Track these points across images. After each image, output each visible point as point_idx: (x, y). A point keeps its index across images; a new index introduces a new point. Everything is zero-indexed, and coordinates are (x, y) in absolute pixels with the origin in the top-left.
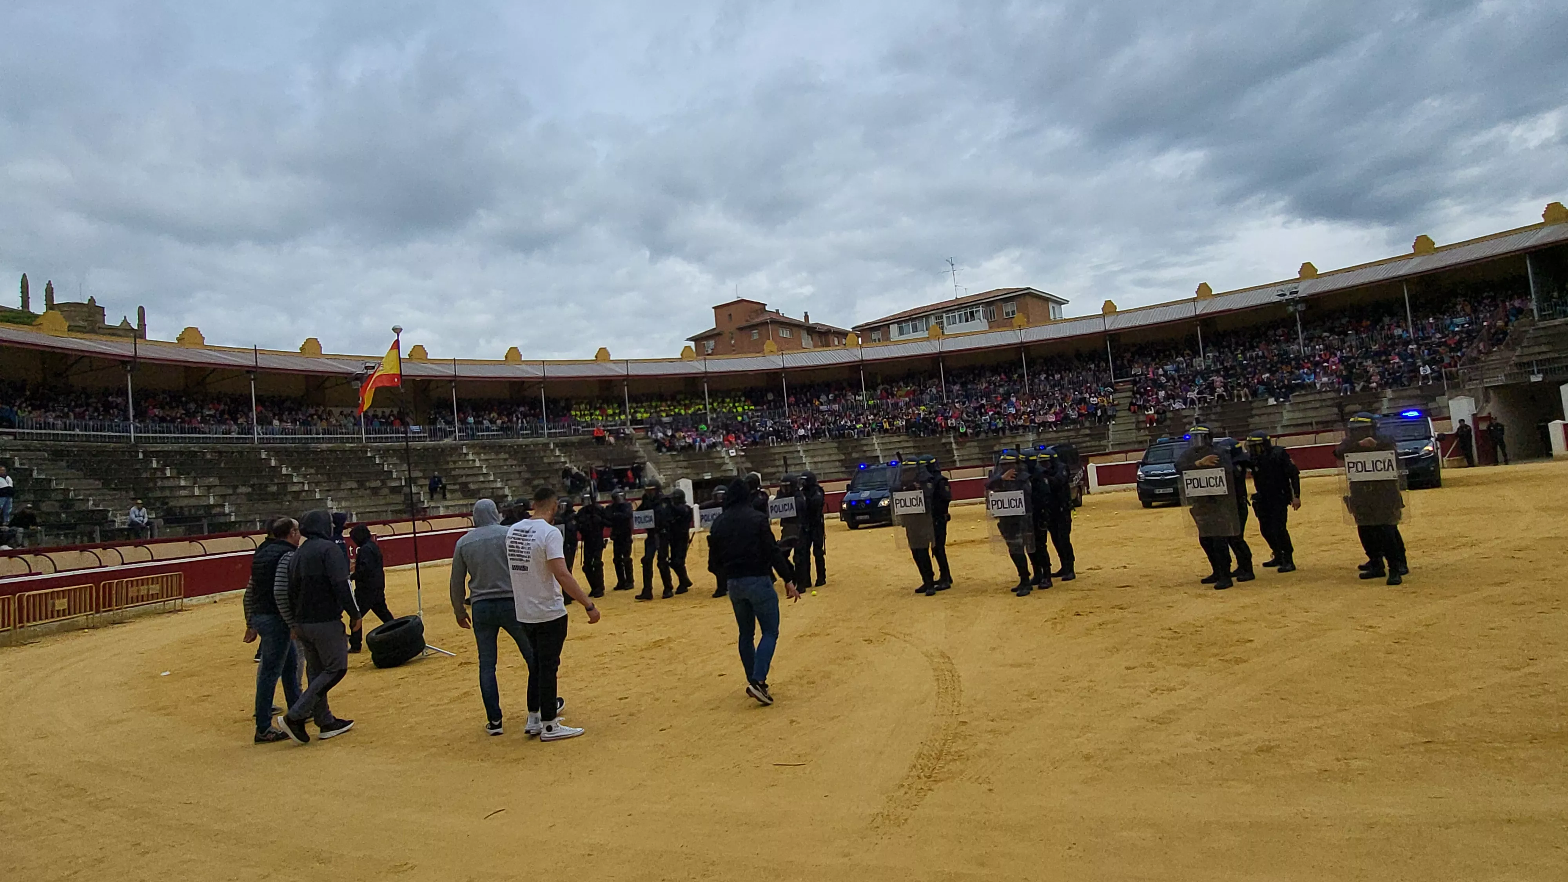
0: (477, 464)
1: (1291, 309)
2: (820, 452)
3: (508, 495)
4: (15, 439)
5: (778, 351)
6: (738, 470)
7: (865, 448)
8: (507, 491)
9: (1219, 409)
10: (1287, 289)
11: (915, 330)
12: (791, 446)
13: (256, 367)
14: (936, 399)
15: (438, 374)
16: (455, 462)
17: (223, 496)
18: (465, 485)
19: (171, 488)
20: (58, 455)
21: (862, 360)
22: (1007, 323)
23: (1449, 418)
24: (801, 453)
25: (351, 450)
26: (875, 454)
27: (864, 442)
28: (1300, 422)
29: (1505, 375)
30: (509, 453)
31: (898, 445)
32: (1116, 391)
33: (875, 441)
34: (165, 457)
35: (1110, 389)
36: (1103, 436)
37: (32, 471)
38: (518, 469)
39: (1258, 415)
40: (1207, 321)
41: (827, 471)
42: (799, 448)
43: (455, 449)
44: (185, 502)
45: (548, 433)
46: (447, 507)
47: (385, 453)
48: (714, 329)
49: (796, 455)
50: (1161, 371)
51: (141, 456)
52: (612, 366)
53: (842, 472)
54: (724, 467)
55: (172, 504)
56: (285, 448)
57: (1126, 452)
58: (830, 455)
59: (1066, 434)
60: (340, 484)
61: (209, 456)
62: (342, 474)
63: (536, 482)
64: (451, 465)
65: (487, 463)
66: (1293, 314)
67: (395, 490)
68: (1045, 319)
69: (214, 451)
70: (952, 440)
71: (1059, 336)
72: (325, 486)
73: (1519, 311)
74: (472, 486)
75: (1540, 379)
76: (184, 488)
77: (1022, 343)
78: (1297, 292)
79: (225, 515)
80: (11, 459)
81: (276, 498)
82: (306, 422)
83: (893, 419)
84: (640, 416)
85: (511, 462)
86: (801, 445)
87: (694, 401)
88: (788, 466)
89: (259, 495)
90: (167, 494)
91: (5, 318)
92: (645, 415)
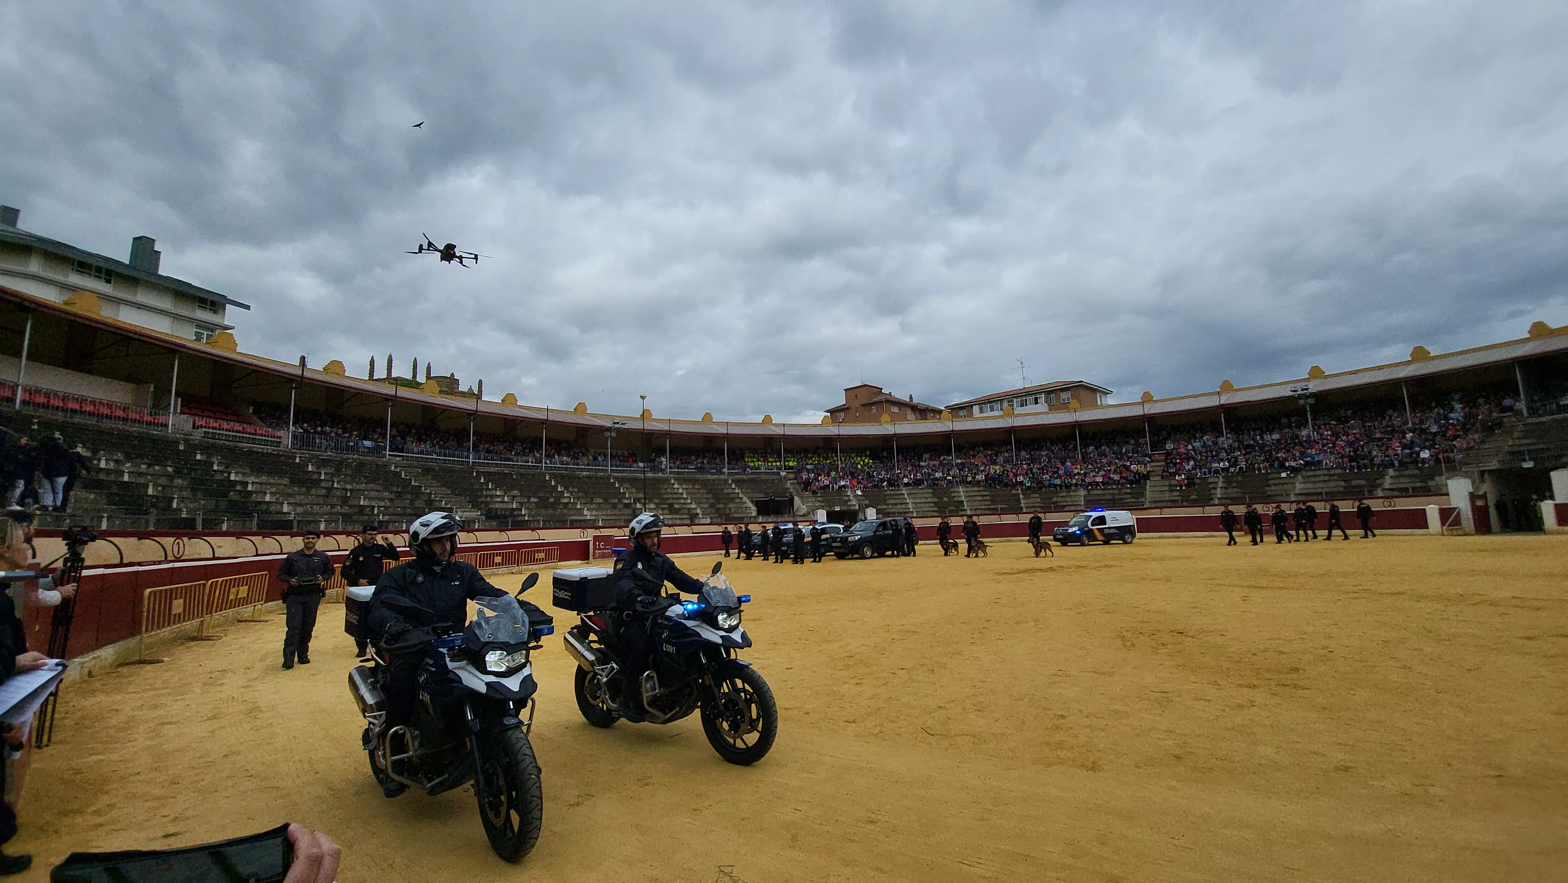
0: (680, 491)
1: (1302, 402)
2: (920, 496)
3: (699, 514)
4: (403, 460)
5: (891, 421)
6: (860, 506)
7: (953, 494)
8: (699, 511)
9: (1240, 478)
10: (1299, 386)
11: (992, 410)
13: (547, 420)
14: (1008, 461)
15: (659, 429)
16: (666, 489)
17: (521, 504)
18: (672, 505)
19: (492, 497)
20: (427, 471)
21: (953, 431)
22: (1064, 407)
23: (1447, 494)
24: (906, 496)
25: (601, 478)
26: (960, 499)
27: (952, 490)
28: (1311, 491)
29: (1498, 461)
30: (701, 485)
31: (978, 493)
32: (1152, 461)
33: (960, 490)
34: (488, 475)
35: (1147, 459)
36: (1142, 495)
37: (411, 480)
38: (706, 496)
39: (1275, 485)
40: (1230, 410)
41: (924, 510)
42: (904, 492)
43: (667, 480)
44: (498, 506)
45: (728, 473)
47: (622, 481)
48: (844, 405)
49: (902, 497)
50: (1190, 447)
51: (475, 474)
52: (773, 428)
53: (935, 511)
54: (849, 503)
55: (492, 506)
56: (560, 474)
57: (1161, 508)
58: (926, 498)
59: (1111, 491)
60: (592, 499)
61: (515, 477)
62: (594, 493)
63: (718, 506)
64: (663, 491)
65: (686, 491)
66: (1304, 406)
67: (627, 506)
68: (1094, 405)
69: (518, 474)
70: (1020, 491)
71: (1105, 418)
72: (583, 501)
73: (1510, 409)
74: (676, 506)
75: (1531, 466)
76: (498, 496)
77: (1076, 422)
78: (1307, 389)
79: (522, 515)
80: (400, 472)
81: (553, 506)
82: (575, 458)
83: (975, 474)
84: (791, 464)
85: (701, 491)
86: (906, 490)
87: (830, 455)
88: (896, 504)
89: (543, 504)
90: (488, 499)
91: (403, 385)
92: (795, 463)
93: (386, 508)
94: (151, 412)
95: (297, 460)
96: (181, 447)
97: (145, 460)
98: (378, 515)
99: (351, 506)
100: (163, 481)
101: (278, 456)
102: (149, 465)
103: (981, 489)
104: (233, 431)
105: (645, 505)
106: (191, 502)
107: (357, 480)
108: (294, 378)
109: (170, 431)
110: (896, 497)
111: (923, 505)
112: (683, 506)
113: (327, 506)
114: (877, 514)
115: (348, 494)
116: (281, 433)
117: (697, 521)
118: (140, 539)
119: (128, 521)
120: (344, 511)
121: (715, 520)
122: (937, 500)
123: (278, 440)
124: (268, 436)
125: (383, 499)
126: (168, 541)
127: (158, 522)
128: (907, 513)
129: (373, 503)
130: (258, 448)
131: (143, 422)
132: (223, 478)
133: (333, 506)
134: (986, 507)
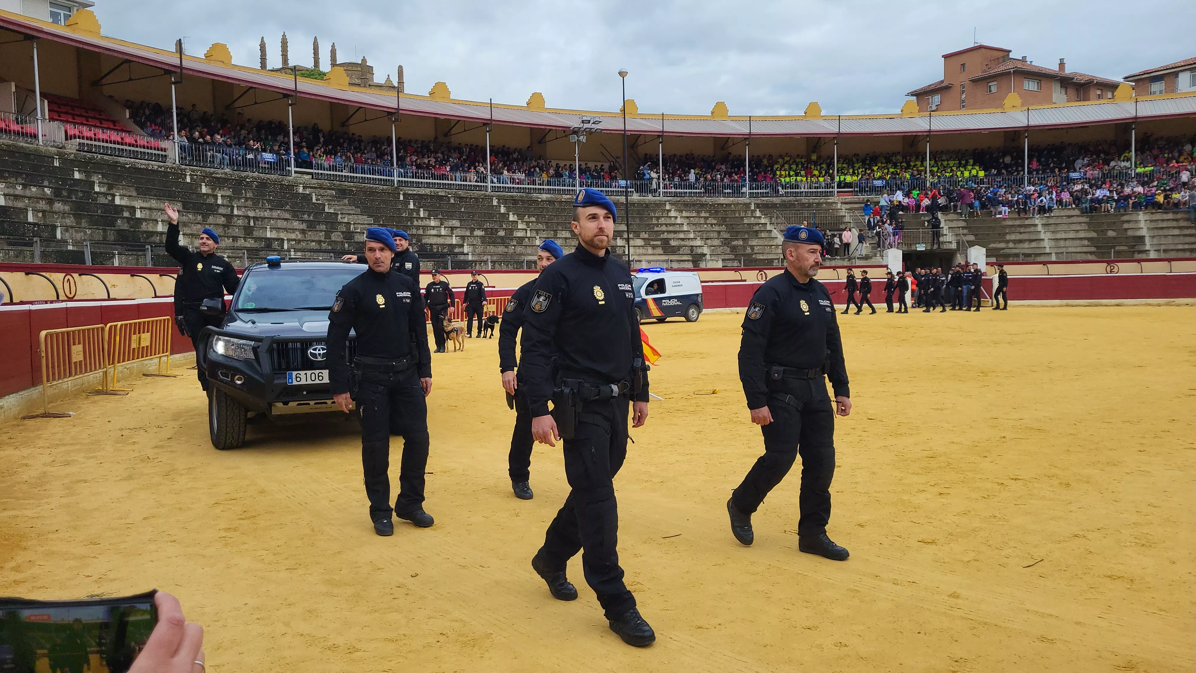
0: (679, 221)
2: (1065, 227)
3: (706, 254)
4: (313, 178)
5: (1023, 105)
6: (958, 243)
7: (1126, 226)
8: (706, 250)
12: (1027, 219)
13: (491, 120)
15: (646, 129)
16: (658, 218)
17: (463, 237)
18: (666, 241)
19: (425, 228)
20: (342, 193)
21: (1136, 118)
24: (1040, 228)
26: (1139, 233)
27: (1126, 218)
30: (710, 212)
31: (1174, 224)
33: (1141, 217)
34: (419, 199)
37: (324, 206)
38: (717, 228)
41: (1071, 250)
43: (660, 205)
44: (434, 240)
45: (751, 194)
46: (649, 262)
48: (942, 82)
49: (1032, 229)
51: (402, 198)
52: (822, 122)
53: (1091, 253)
55: (424, 240)
56: (512, 196)
58: (1078, 231)
60: (555, 231)
61: (452, 201)
63: (735, 243)
64: (654, 221)
65: (687, 221)
69: (457, 196)
74: (673, 243)
76: (433, 227)
79: (463, 254)
80: (310, 195)
81: (504, 242)
82: (530, 174)
83: (1172, 190)
84: (849, 179)
85: (711, 221)
86: (1042, 218)
87: (912, 164)
88: (1021, 241)
89: (491, 238)
90: (421, 232)
91: (303, 75)
92: (855, 178)
93: (299, 241)
94: (17, 119)
95: (188, 180)
96: (56, 164)
97: (20, 180)
98: (289, 251)
99: (256, 239)
100: (42, 205)
101: (166, 174)
102: (25, 186)
103: (1179, 216)
104: (111, 142)
105: (628, 240)
106: (76, 231)
107: (260, 205)
108: (173, 69)
109: (41, 143)
110: (1022, 230)
111: (1068, 243)
112: (683, 243)
113: (228, 237)
114: (987, 256)
115: (252, 224)
116: (164, 144)
117: (703, 265)
118: (27, 274)
119: (12, 253)
120: (249, 246)
121: (729, 264)
122: (1094, 235)
123: (163, 153)
124: (151, 148)
125: (294, 230)
126: (58, 277)
127: (44, 255)
128: (1040, 254)
129: (283, 235)
130: (141, 164)
131: (10, 131)
132: (107, 202)
133: (235, 238)
134: (1186, 247)
